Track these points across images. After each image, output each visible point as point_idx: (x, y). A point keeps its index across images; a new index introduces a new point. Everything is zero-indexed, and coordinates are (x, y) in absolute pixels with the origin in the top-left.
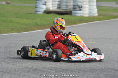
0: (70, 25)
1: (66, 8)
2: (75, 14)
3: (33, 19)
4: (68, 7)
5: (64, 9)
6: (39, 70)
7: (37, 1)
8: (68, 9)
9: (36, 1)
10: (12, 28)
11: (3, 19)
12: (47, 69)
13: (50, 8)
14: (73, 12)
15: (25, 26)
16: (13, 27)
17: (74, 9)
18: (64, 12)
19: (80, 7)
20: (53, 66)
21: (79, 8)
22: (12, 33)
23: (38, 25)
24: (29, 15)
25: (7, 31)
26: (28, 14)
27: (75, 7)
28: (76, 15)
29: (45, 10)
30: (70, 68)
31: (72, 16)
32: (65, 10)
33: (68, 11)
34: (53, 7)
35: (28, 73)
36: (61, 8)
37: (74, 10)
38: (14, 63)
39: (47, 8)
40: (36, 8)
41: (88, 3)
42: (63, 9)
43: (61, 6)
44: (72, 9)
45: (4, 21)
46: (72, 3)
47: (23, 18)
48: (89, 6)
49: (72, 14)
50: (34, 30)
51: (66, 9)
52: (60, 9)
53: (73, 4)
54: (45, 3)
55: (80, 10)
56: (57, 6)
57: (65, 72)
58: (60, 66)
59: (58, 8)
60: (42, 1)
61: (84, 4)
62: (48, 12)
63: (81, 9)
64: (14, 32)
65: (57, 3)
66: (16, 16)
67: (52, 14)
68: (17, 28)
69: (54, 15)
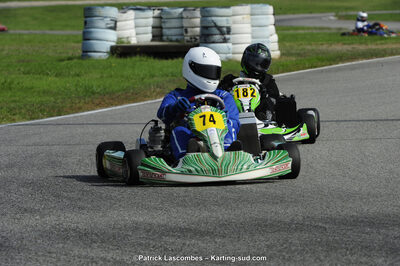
1: (182, 35)
3: (78, 75)
4: (186, 32)
5: (174, 38)
6: (96, 234)
7: (88, 19)
8: (188, 38)
9: (86, 17)
10: (12, 105)
12: (120, 229)
13: (128, 38)
15: (52, 98)
16: (15, 101)
17: (206, 36)
18: (174, 50)
19: (225, 29)
20: (142, 220)
21: (222, 33)
22: (14, 120)
23: (93, 93)
24: (66, 62)
26: (62, 60)
27: (206, 32)
29: (114, 44)
32: (177, 41)
33: (186, 43)
34: (137, 34)
35: (61, 245)
36: (165, 38)
37: (205, 42)
38: (18, 216)
39: (119, 40)
40: (86, 39)
41: (248, 18)
42: (171, 41)
43: (165, 32)
44: (198, 38)
46: (198, 21)
47: (47, 74)
48: (253, 26)
50: (80, 109)
51: (179, 37)
52: (162, 40)
53: (202, 21)
54: (112, 25)
55: (225, 41)
56: (153, 33)
57: (179, 237)
59: (152, 40)
60: (106, 17)
61: (234, 23)
62: (122, 51)
63: (227, 36)
64: (16, 117)
65: (151, 21)
66: (22, 69)
67: (137, 58)
68: (28, 107)
69: (144, 59)
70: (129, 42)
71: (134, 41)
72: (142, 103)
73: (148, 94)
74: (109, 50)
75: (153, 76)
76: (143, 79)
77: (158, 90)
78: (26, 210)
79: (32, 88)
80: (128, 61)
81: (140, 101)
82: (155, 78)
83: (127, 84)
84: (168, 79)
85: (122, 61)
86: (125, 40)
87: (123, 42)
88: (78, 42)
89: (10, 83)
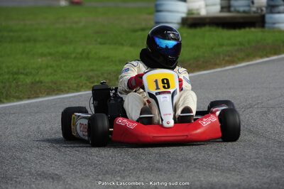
0: (261, 57)
1: (249, 6)
2: (274, 23)
4: (253, 3)
5: (241, 9)
8: (254, 9)
10: (91, 74)
11: (62, 49)
13: (198, 10)
14: (268, 17)
16: (92, 70)
17: (272, 8)
18: (241, 21)
20: (216, 180)
24: (140, 33)
25: (75, 85)
26: (135, 31)
27: (272, 3)
28: (277, 25)
29: (184, 15)
30: (265, 184)
31: (266, 29)
32: (244, 12)
33: (252, 14)
34: (207, 6)
36: (232, 9)
37: (272, 12)
38: (100, 177)
39: (190, 12)
40: (158, 11)
42: (238, 12)
43: (233, 3)
44: (264, 9)
45: (65, 56)
47: (122, 44)
49: (267, 25)
51: (246, 9)
52: (229, 11)
56: (221, 4)
58: (237, 180)
59: (223, 9)
62: (193, 22)
66: (99, 40)
67: (207, 28)
68: (105, 76)
69: (213, 29)
70: (199, 14)
71: (203, 13)
72: (212, 71)
73: (218, 61)
74: (180, 21)
75: (221, 45)
76: (212, 48)
77: (227, 58)
78: (107, 171)
79: (108, 58)
80: (198, 31)
81: (211, 69)
82: (224, 48)
83: (197, 53)
84: (236, 48)
85: (192, 31)
86: (195, 12)
87: (193, 14)
88: (150, 14)
89: (88, 54)
